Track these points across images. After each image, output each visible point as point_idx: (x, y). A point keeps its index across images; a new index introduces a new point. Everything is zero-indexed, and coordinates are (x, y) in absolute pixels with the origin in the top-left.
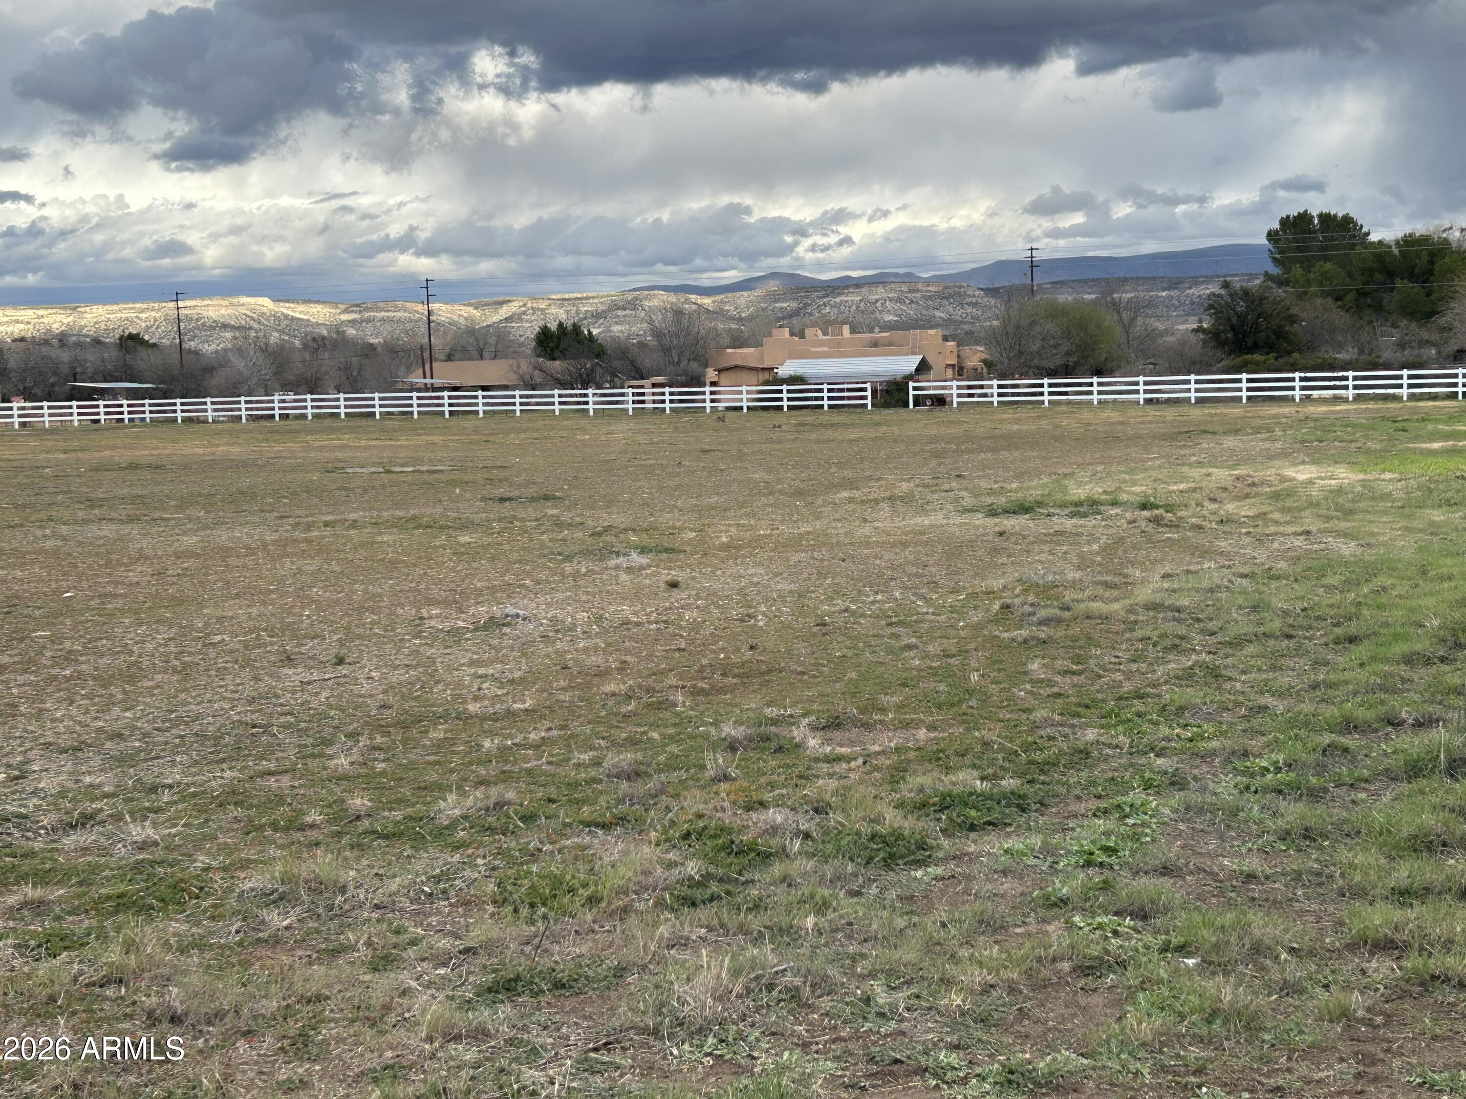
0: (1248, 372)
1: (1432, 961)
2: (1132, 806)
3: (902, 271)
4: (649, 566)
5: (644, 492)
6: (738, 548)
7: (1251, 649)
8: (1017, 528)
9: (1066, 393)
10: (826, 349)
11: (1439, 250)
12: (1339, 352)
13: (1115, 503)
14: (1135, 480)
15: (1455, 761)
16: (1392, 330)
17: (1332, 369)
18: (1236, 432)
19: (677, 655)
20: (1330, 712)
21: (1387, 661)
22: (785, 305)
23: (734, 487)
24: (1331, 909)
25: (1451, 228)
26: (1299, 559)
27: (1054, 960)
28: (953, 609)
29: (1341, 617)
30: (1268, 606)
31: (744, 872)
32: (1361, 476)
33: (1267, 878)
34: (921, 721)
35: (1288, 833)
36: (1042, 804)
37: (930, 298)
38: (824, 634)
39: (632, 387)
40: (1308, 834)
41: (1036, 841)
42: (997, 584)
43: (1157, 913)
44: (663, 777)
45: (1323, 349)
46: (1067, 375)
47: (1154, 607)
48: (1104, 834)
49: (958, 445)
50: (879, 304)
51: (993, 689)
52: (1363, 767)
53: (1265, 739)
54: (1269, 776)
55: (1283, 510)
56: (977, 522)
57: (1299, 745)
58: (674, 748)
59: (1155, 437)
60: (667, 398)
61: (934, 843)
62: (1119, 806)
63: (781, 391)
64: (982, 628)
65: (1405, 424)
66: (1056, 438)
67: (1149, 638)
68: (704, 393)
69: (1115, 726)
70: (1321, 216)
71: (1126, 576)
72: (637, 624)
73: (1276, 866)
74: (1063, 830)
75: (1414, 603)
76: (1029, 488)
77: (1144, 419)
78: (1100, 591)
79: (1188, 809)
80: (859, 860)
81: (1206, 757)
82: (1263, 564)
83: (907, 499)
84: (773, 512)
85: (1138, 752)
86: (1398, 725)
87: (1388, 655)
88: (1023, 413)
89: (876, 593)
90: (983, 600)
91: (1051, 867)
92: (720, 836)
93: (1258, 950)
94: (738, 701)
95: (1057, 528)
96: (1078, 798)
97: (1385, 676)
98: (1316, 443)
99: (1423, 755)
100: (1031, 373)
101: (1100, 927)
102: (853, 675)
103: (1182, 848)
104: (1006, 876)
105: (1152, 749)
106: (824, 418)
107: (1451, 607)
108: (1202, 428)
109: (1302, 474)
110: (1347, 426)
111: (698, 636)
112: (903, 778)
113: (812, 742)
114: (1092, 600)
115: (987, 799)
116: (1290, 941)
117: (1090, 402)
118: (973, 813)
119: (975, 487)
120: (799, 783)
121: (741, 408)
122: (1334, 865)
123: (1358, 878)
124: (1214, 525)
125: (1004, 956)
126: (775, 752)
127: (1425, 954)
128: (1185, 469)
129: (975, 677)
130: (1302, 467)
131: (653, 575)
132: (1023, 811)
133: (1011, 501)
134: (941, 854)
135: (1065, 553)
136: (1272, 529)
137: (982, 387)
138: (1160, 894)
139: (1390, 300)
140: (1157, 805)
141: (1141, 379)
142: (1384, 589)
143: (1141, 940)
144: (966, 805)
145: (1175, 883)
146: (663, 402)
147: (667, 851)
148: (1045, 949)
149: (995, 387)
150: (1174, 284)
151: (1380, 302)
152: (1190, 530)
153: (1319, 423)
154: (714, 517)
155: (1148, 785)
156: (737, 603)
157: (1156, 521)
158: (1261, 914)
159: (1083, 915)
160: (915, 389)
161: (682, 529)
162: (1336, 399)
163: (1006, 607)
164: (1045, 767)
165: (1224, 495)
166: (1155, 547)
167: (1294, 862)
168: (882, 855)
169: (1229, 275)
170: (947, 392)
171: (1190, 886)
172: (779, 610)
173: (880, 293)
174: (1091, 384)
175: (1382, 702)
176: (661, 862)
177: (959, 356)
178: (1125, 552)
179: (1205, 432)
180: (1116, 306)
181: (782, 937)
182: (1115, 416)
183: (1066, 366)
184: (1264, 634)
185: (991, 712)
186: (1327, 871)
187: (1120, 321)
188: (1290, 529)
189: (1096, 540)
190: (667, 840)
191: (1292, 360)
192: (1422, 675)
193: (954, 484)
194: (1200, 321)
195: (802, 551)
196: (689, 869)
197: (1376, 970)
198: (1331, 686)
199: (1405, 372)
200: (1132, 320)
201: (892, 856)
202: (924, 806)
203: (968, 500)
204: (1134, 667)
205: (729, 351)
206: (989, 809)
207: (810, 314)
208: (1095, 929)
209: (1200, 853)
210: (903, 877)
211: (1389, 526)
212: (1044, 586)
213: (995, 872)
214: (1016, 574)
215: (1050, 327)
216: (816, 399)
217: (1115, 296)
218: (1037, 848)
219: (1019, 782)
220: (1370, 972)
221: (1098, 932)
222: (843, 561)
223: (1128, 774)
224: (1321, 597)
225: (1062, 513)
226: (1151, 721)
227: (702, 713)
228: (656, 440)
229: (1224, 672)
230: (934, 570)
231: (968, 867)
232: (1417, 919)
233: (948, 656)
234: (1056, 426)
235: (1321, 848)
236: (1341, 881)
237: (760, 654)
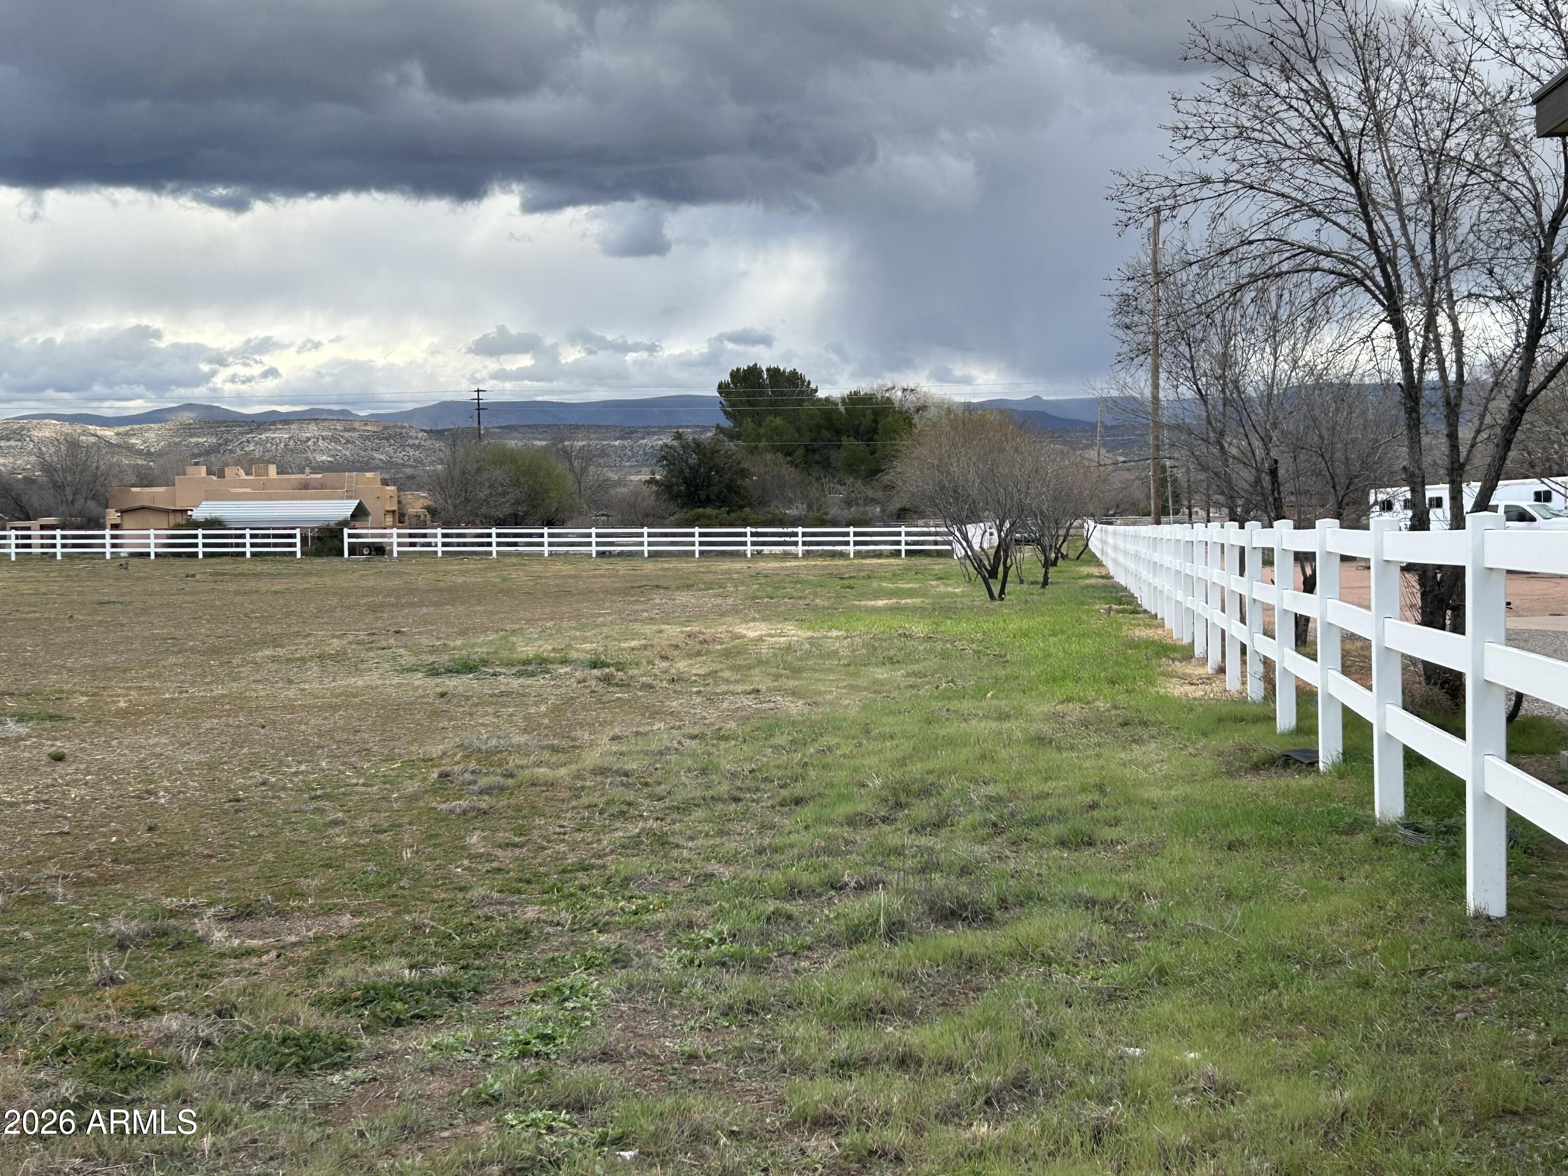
0: (700, 527)
1: (870, 1135)
2: (571, 988)
3: (336, 408)
4: (29, 736)
5: (25, 651)
6: (140, 714)
7: (699, 813)
8: (461, 689)
9: (515, 544)
10: (249, 490)
11: (883, 409)
12: (790, 508)
13: (564, 662)
14: (586, 637)
15: (894, 924)
16: (839, 487)
17: (782, 524)
18: (689, 587)
19: (59, 840)
20: (776, 877)
21: (832, 822)
22: (201, 440)
23: (136, 645)
24: (772, 1086)
25: (893, 388)
26: (748, 719)
27: (483, 1164)
28: (386, 780)
29: (787, 777)
30: (717, 768)
31: (131, 1090)
32: (809, 634)
33: (708, 1057)
34: (345, 906)
35: (731, 1008)
36: (476, 992)
37: (368, 438)
38: (237, 811)
39: (16, 529)
40: (750, 1008)
41: (468, 1033)
42: (435, 750)
43: (594, 1103)
44: (35, 984)
45: (773, 504)
46: (517, 524)
47: (601, 771)
48: (541, 1020)
49: (397, 598)
50: (310, 443)
51: (428, 866)
52: (806, 934)
53: (710, 908)
54: (714, 948)
55: (733, 668)
56: (417, 683)
57: (744, 914)
58: (51, 949)
59: (607, 592)
60: (58, 541)
61: (355, 1042)
62: (558, 989)
63: (196, 536)
64: (417, 800)
65: (852, 582)
66: (504, 592)
67: (596, 805)
68: (103, 537)
69: (557, 901)
70: (768, 370)
71: (574, 740)
72: (11, 805)
73: (718, 1044)
74: (498, 1019)
75: (857, 762)
76: (474, 646)
77: (597, 572)
78: (546, 755)
79: (630, 987)
80: (267, 1067)
81: (650, 930)
82: (713, 724)
83: (339, 657)
84: (182, 673)
85: (580, 929)
86: (841, 889)
87: (832, 816)
88: (470, 565)
89: (300, 763)
90: (419, 768)
91: (483, 1061)
92: (102, 1049)
93: (697, 1135)
94: (131, 891)
95: (503, 688)
96: (515, 982)
97: (829, 838)
98: (766, 600)
99: (863, 919)
100: (478, 522)
101: (534, 1123)
102: (270, 856)
103: (623, 1030)
104: (433, 1073)
105: (595, 925)
106: (245, 567)
107: (893, 766)
108: (655, 583)
109: (752, 631)
110: (796, 582)
111: (86, 817)
112: (322, 971)
113: (218, 935)
114: (538, 766)
115: (415, 990)
116: (730, 1124)
117: (541, 554)
118: (399, 1006)
119: (415, 644)
120: (200, 983)
121: (148, 554)
122: (776, 1039)
123: (798, 1052)
124: (665, 684)
125: (427, 1164)
126: (172, 949)
127: (863, 1128)
128: (637, 626)
129: (407, 854)
130: (752, 624)
131: (34, 746)
132: (455, 1000)
133: (453, 660)
134: (362, 1055)
135: (511, 715)
136: (724, 688)
137: (425, 536)
138: (597, 1083)
139: (838, 458)
140: (599, 986)
141: (593, 531)
142: (830, 749)
143: (576, 1134)
144: (392, 997)
145: (614, 1070)
146: (54, 546)
147: (38, 1071)
148: (473, 1152)
149: (439, 536)
150: (627, 433)
151: (828, 458)
152: (640, 690)
153: (769, 580)
154: (111, 679)
155: (589, 965)
156: (135, 778)
157: (607, 680)
158: (701, 1097)
159: (516, 1112)
160: (350, 536)
161: (71, 692)
162: (786, 556)
163: (444, 775)
164: (479, 950)
165: (676, 653)
166: (604, 708)
167: (736, 1039)
168: (294, 1059)
169: (681, 427)
170: (386, 540)
171: (630, 1071)
172: (184, 785)
173: (312, 430)
174: (542, 535)
175: (826, 866)
176: (28, 1084)
177: (399, 502)
178: (574, 713)
179: (658, 587)
180: (566, 454)
181: (172, 1161)
182: (564, 568)
183: (516, 516)
184: (712, 797)
185: (424, 892)
186: (769, 1047)
187: (572, 470)
188: (739, 688)
189: (544, 701)
190: (36, 1058)
191: (743, 515)
192: (864, 836)
193: (392, 641)
194: (653, 473)
195: (215, 717)
196: (63, 1090)
197: (816, 1149)
198: (776, 850)
199: (851, 530)
200: (584, 470)
201: (305, 1060)
202: (345, 1001)
203: (408, 659)
204: (579, 836)
205: (134, 489)
206: (417, 1001)
207: (231, 451)
208: (528, 1126)
209: (641, 1035)
210: (318, 1083)
211: (835, 684)
212: (487, 752)
213: (422, 1070)
214: (458, 739)
215: (498, 473)
216: (237, 545)
217: (566, 443)
218: (468, 1041)
219: (452, 969)
220: (809, 1152)
221: (531, 1130)
222: (263, 727)
223: (569, 953)
224: (768, 757)
225: (508, 672)
226: (595, 895)
227: (86, 907)
228: (43, 590)
229: (671, 839)
230: (366, 736)
231: (391, 1067)
232: (855, 1091)
233: (378, 832)
234: (504, 580)
235: (763, 1022)
236: (782, 1057)
237: (160, 836)
